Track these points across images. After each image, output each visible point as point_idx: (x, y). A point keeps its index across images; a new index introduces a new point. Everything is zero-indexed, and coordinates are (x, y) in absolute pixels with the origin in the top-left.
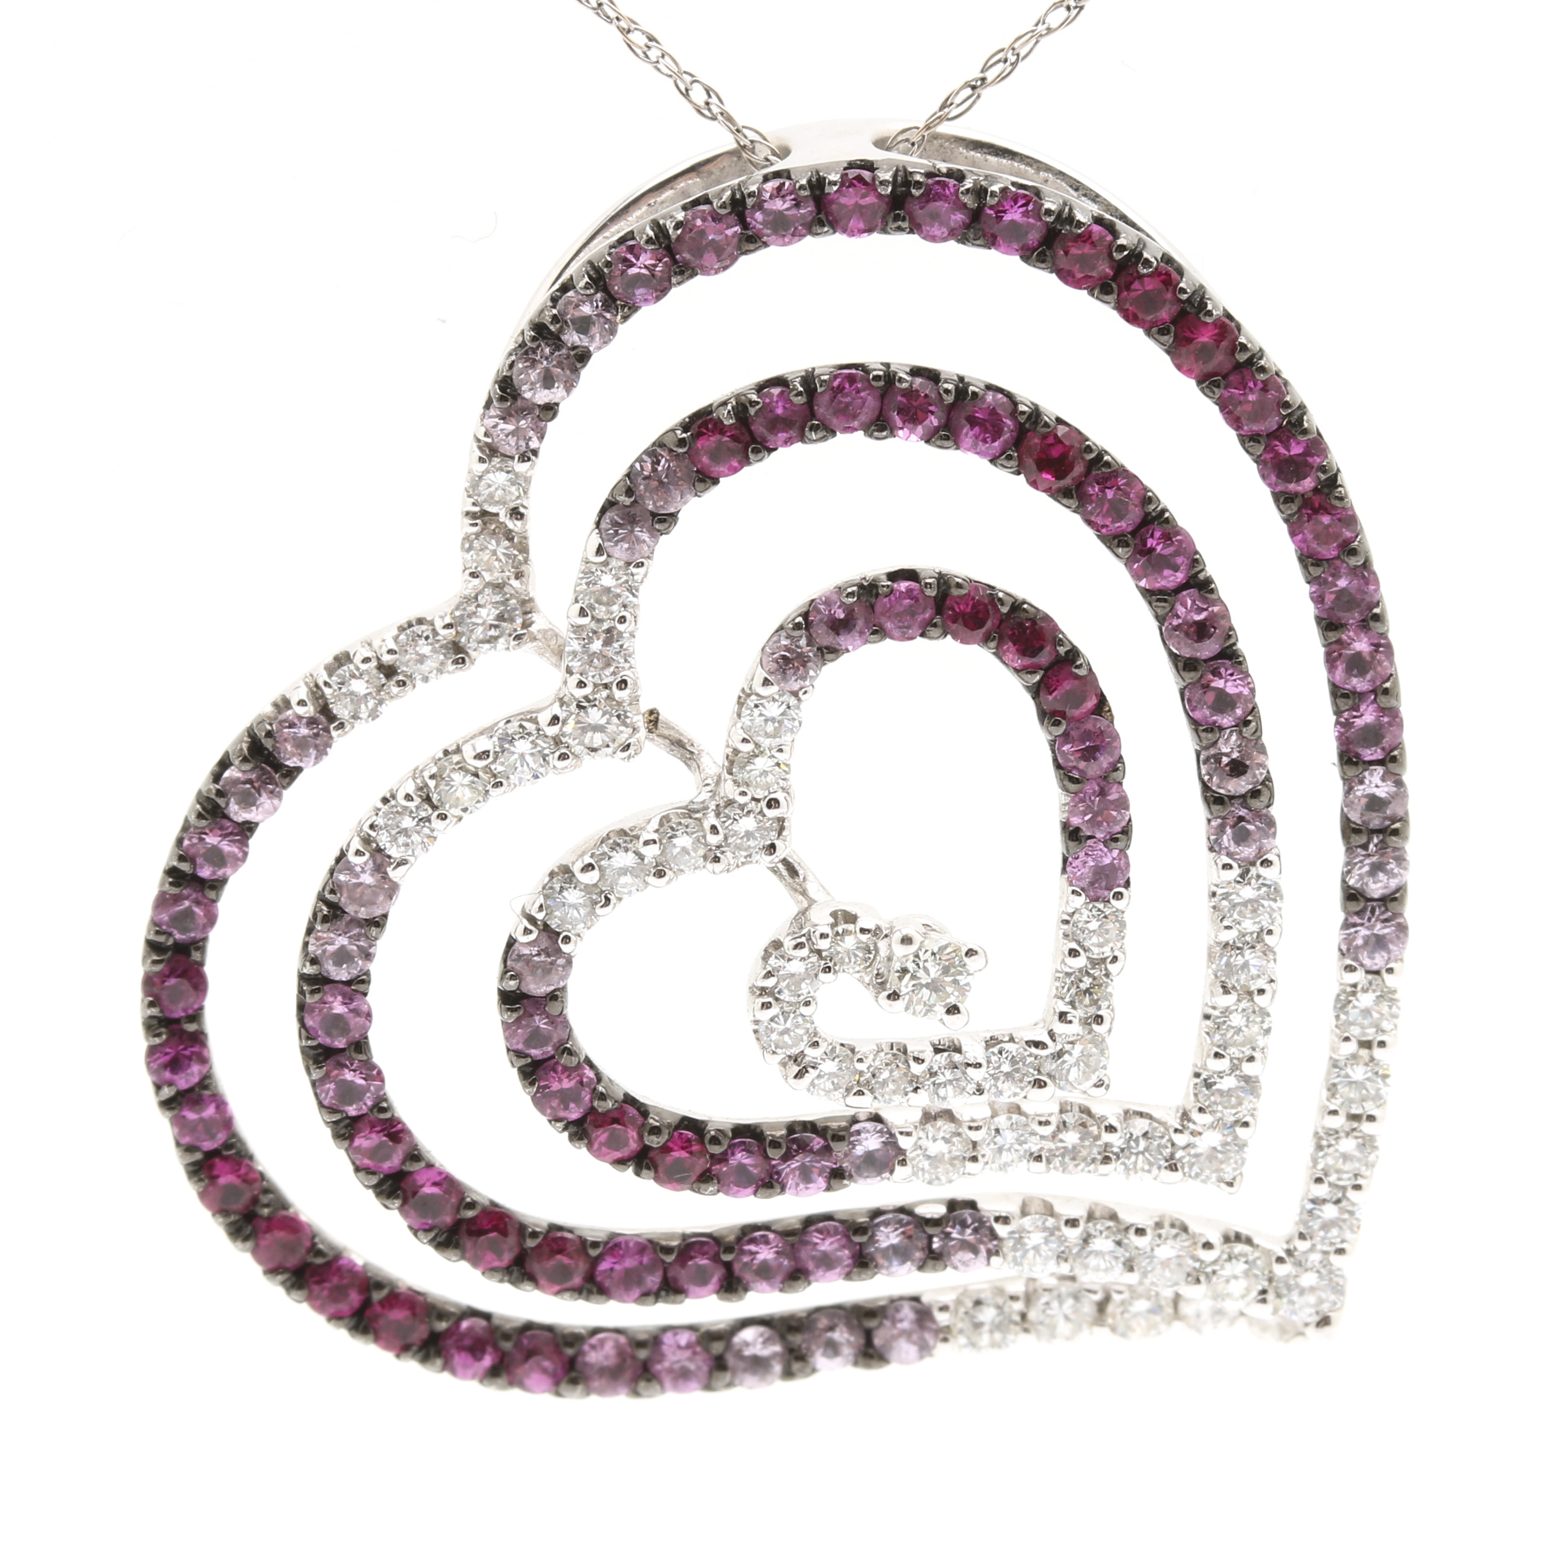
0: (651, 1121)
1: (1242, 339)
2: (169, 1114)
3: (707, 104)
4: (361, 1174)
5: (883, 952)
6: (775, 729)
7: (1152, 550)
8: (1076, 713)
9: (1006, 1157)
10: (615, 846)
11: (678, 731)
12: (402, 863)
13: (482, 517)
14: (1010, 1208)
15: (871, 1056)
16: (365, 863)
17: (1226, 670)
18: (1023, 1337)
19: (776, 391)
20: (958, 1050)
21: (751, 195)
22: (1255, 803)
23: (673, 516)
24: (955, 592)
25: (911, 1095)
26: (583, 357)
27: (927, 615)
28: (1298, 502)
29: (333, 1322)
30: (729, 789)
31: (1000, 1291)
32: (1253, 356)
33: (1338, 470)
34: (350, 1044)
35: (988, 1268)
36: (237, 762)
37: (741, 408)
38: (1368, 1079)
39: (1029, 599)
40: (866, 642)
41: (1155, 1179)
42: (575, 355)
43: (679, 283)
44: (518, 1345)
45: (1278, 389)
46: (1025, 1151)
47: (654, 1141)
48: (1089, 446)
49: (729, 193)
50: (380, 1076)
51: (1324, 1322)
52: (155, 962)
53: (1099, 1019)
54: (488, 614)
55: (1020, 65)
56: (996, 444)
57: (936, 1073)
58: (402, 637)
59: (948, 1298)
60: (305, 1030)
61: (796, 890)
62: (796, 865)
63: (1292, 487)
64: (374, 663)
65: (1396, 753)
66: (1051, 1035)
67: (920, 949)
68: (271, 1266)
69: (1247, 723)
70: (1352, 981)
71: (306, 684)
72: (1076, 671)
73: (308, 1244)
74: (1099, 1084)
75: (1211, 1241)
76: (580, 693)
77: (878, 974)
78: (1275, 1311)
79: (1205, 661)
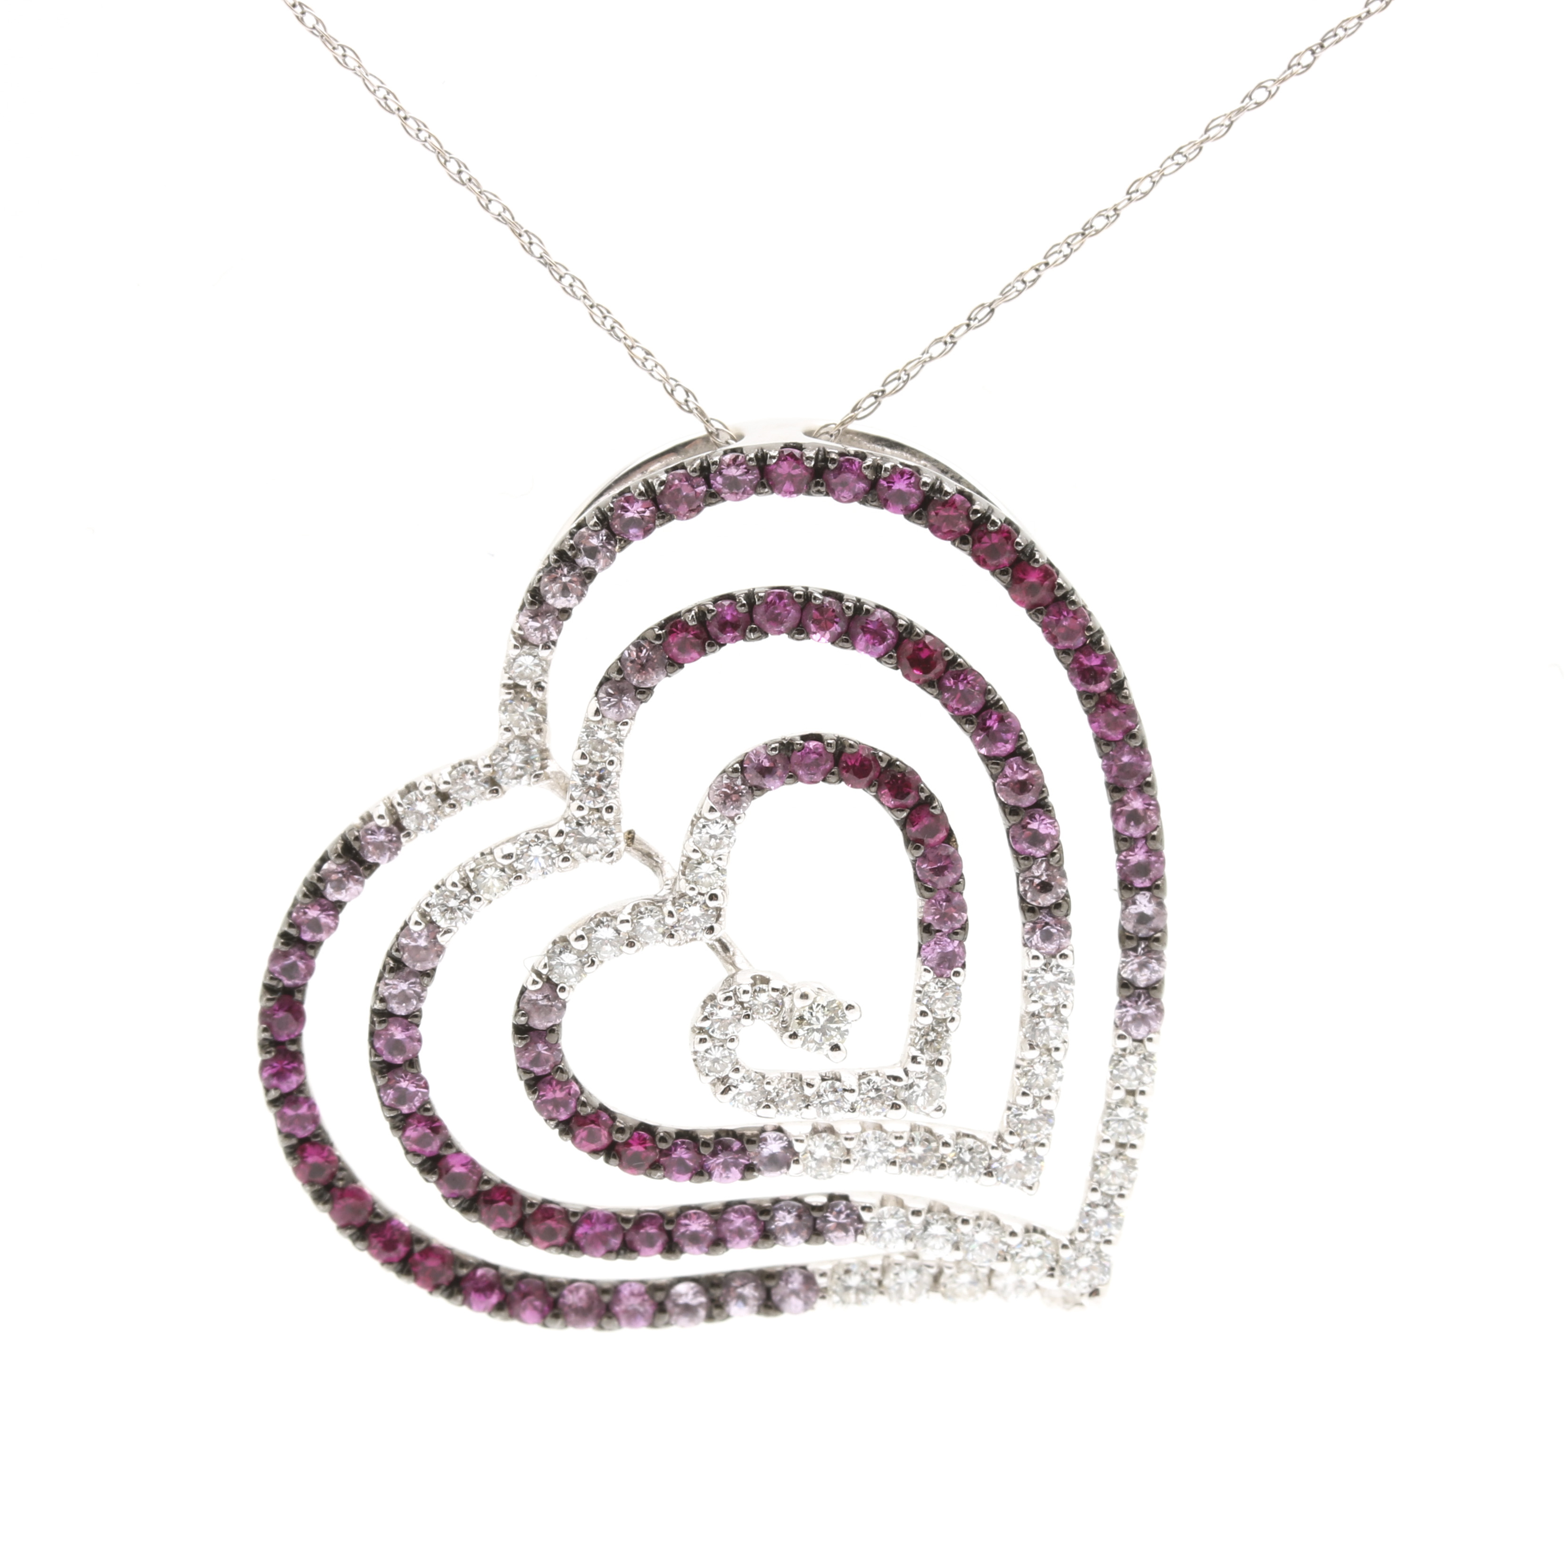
0: (618, 1124)
1: (1059, 581)
2: (274, 1110)
3: (686, 401)
4: (410, 1156)
5: (787, 1005)
6: (717, 844)
7: (990, 728)
8: (931, 841)
9: (870, 1162)
10: (600, 923)
11: (648, 847)
12: (448, 931)
13: (515, 688)
14: (872, 1200)
15: (777, 1081)
16: (422, 930)
17: (1040, 816)
18: (879, 1297)
19: (726, 603)
20: (839, 1080)
21: (714, 463)
22: (1057, 913)
23: (650, 690)
24: (849, 750)
25: (804, 1110)
26: (590, 575)
27: (828, 766)
28: (1095, 699)
29: (386, 1266)
30: (683, 886)
31: (864, 1264)
32: (1067, 593)
33: (1125, 678)
34: (405, 1061)
35: (855, 1244)
36: (333, 857)
37: (702, 614)
38: (1132, 1118)
39: (901, 759)
40: (784, 783)
41: (977, 1182)
42: (585, 574)
43: (661, 525)
44: (517, 1289)
45: (1084, 617)
46: (885, 1158)
47: (620, 1138)
48: (947, 651)
49: (698, 462)
50: (426, 1087)
51: (1095, 1293)
52: (269, 1000)
53: (940, 1062)
54: (516, 759)
55: (910, 382)
56: (882, 646)
57: (822, 1096)
58: (454, 772)
59: (826, 1268)
60: (374, 1051)
61: (727, 962)
62: (728, 945)
63: (1092, 688)
64: (433, 791)
65: (1159, 882)
66: (906, 1072)
67: (813, 1003)
68: (342, 1223)
69: (1053, 855)
70: (1123, 1046)
71: (385, 804)
72: (933, 811)
73: (369, 1209)
74: (939, 1109)
75: (1016, 1230)
76: (579, 814)
77: (783, 1021)
78: (1060, 1284)
79: (1025, 809)
